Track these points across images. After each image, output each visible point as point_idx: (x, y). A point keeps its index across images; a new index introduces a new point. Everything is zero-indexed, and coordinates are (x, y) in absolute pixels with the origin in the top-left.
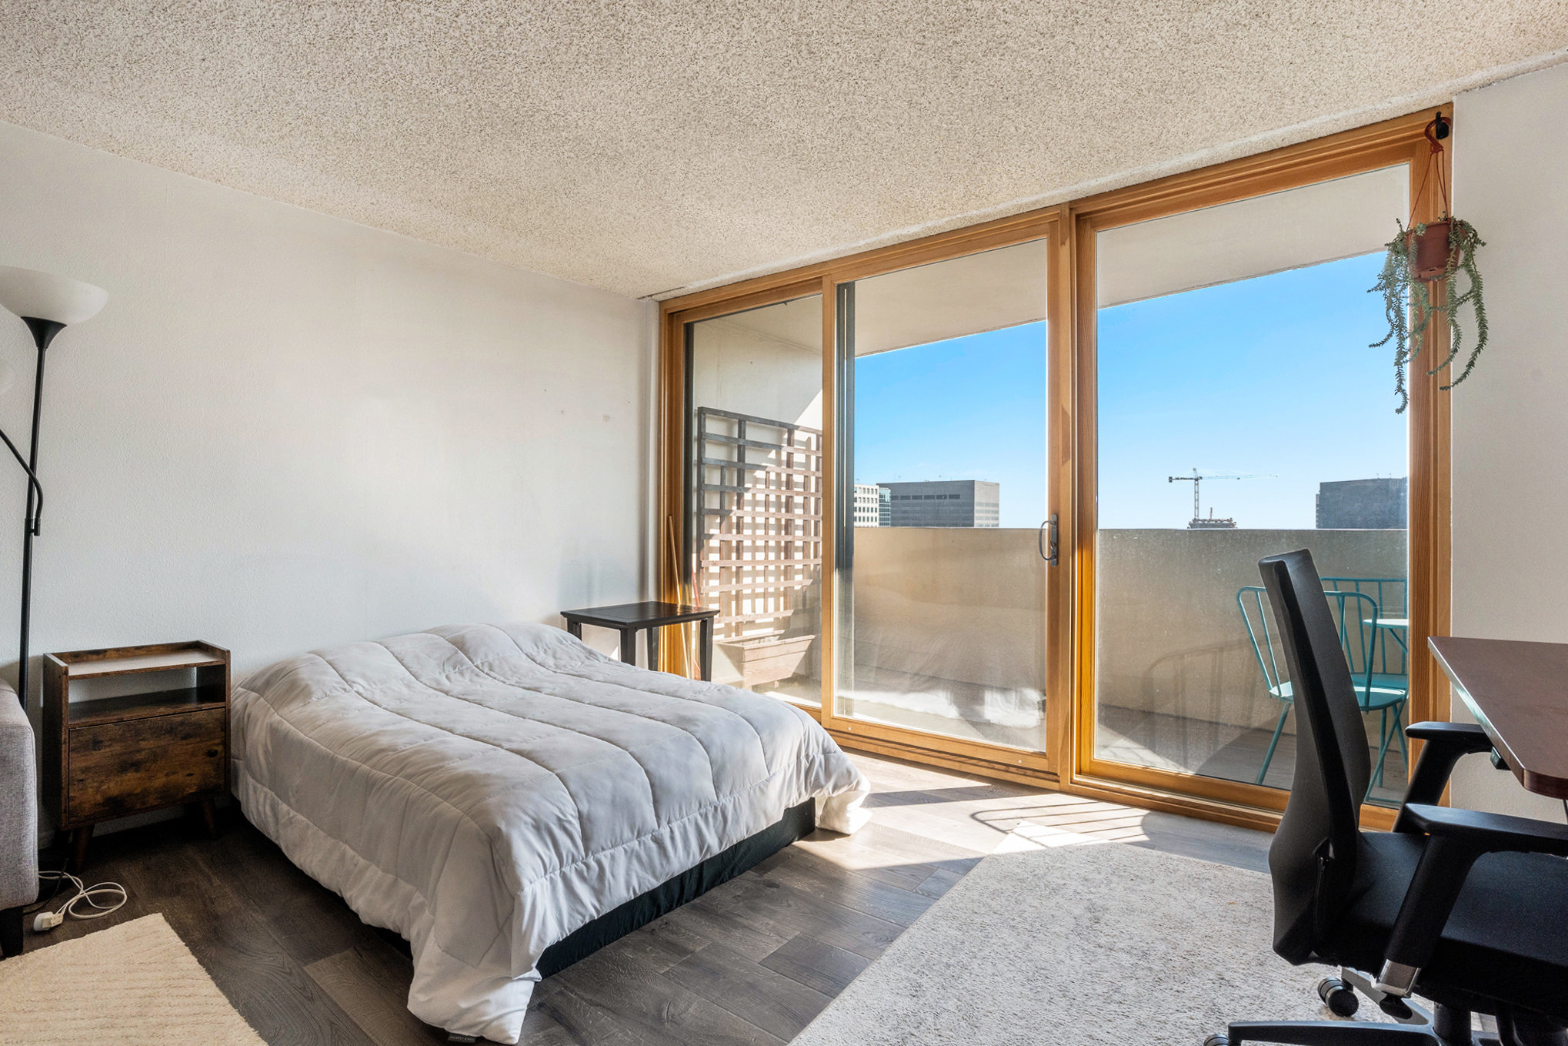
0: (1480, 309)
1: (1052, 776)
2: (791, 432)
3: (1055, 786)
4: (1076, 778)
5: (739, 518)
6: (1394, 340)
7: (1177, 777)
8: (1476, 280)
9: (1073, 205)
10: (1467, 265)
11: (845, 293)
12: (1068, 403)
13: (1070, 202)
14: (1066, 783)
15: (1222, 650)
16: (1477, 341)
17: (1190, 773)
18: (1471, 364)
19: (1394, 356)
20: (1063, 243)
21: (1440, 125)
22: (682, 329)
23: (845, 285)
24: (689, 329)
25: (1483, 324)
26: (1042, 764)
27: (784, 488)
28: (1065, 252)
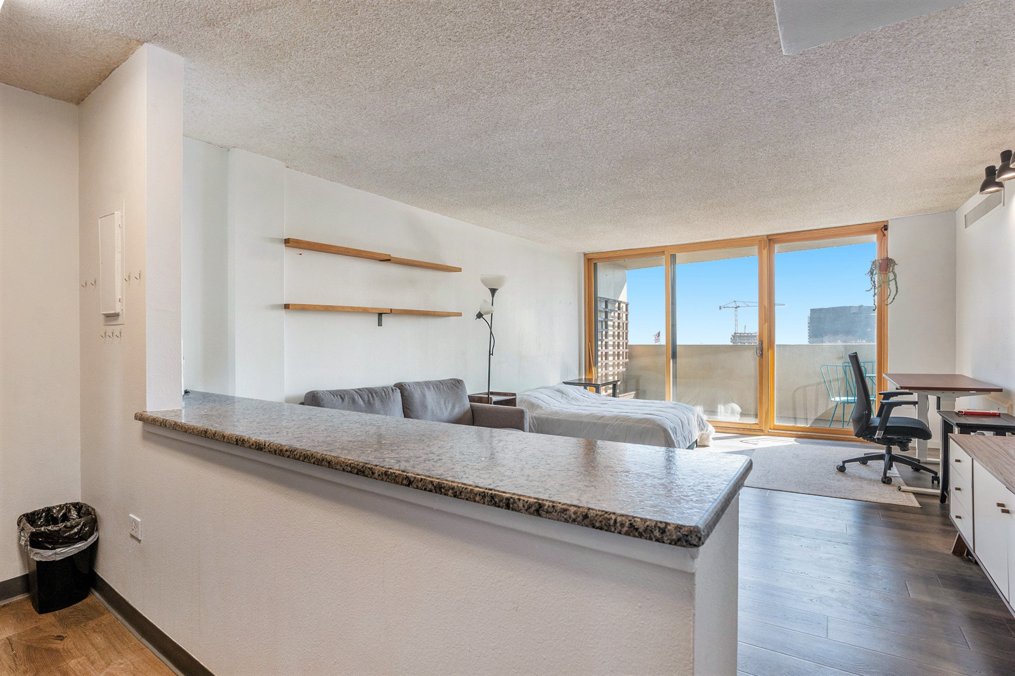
0: (896, 283)
1: (762, 430)
2: (619, 304)
3: (763, 433)
4: (770, 431)
5: (606, 343)
6: (873, 290)
7: (804, 428)
8: (895, 276)
9: (768, 236)
10: (892, 271)
11: (673, 257)
12: (766, 303)
13: (767, 235)
14: (766, 432)
15: (819, 384)
16: (895, 292)
17: (808, 426)
18: (894, 299)
19: (873, 294)
20: (764, 249)
21: (886, 228)
22: (593, 265)
23: (673, 255)
24: (595, 264)
25: (897, 288)
26: (757, 427)
27: (616, 329)
28: (765, 252)
